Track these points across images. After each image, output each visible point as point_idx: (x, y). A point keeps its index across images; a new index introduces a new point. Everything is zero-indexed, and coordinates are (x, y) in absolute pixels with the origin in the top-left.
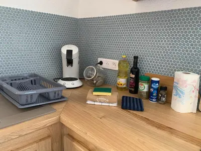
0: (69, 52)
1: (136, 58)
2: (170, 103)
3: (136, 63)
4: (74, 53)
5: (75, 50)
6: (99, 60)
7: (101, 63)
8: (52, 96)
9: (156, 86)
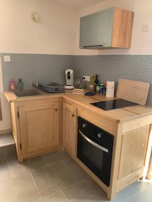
0: (69, 73)
1: (97, 76)
2: (105, 94)
3: (97, 78)
4: (71, 73)
5: (72, 72)
6: (84, 76)
7: (84, 78)
8: (60, 89)
9: (102, 87)
